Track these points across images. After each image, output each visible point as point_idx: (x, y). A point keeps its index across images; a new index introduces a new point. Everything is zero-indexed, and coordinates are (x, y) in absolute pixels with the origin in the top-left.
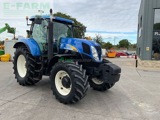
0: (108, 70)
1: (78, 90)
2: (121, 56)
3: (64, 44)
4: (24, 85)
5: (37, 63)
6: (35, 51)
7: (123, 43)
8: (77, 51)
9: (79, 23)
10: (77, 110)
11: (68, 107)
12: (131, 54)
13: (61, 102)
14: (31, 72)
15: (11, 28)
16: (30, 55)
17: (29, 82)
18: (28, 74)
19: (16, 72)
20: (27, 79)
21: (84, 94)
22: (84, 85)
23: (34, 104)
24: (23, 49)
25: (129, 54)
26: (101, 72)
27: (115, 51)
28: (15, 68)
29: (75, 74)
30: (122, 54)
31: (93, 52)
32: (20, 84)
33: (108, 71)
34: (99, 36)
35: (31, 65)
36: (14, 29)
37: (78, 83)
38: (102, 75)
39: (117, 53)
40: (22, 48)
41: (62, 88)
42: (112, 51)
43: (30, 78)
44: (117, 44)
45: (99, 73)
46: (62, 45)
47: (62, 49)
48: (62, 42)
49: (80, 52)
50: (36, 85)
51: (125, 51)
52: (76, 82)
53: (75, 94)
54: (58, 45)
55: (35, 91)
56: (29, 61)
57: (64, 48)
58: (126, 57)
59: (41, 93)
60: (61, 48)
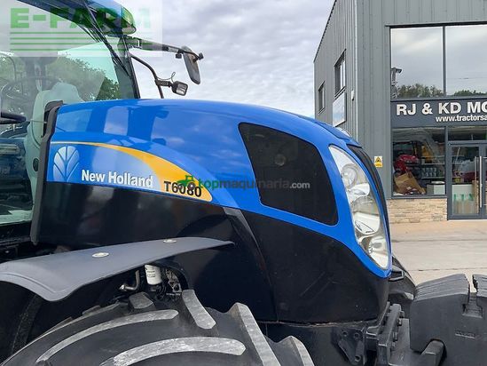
3: (78, 147)
46: (63, 155)
47: (63, 185)
48: (67, 136)
54: (33, 153)
57: (86, 176)
60: (57, 176)
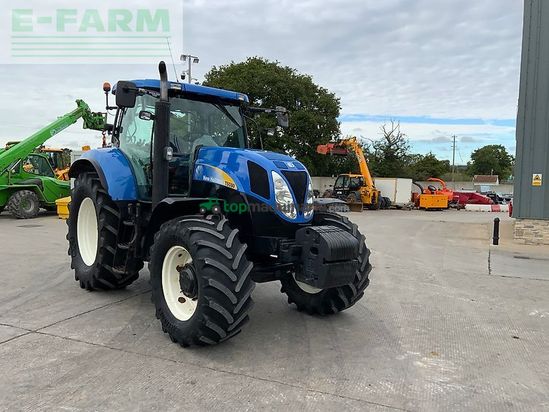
0: (315, 245)
1: (215, 306)
2: (468, 206)
3: (203, 166)
4: (90, 289)
5: (125, 223)
6: (125, 186)
7: (487, 157)
8: (236, 188)
9: (323, 92)
10: (211, 365)
11: (191, 356)
12: (507, 196)
13: (175, 341)
14: (109, 248)
15: (95, 115)
16: (107, 199)
17: (102, 281)
18: (101, 256)
19: (74, 250)
20: (97, 270)
21: (235, 317)
22: (234, 292)
23: (98, 342)
24: (90, 179)
25: (501, 199)
26: (298, 252)
27: (449, 186)
28: (73, 237)
29: (207, 256)
30: (475, 199)
31: (276, 191)
32: (83, 287)
33: (315, 250)
34: (395, 134)
35: (110, 228)
36: (104, 115)
37: (212, 282)
38: (302, 263)
39: (455, 194)
40: (88, 176)
41: (182, 300)
42: (437, 186)
43: (107, 267)
44: (468, 163)
45: (293, 255)
46: (199, 169)
47: (198, 181)
49: (242, 190)
50: (128, 291)
51: (486, 187)
52: (207, 281)
53: (206, 317)
55: (114, 308)
56: (103, 215)
58: (488, 207)
59: (132, 312)
60: (196, 177)
